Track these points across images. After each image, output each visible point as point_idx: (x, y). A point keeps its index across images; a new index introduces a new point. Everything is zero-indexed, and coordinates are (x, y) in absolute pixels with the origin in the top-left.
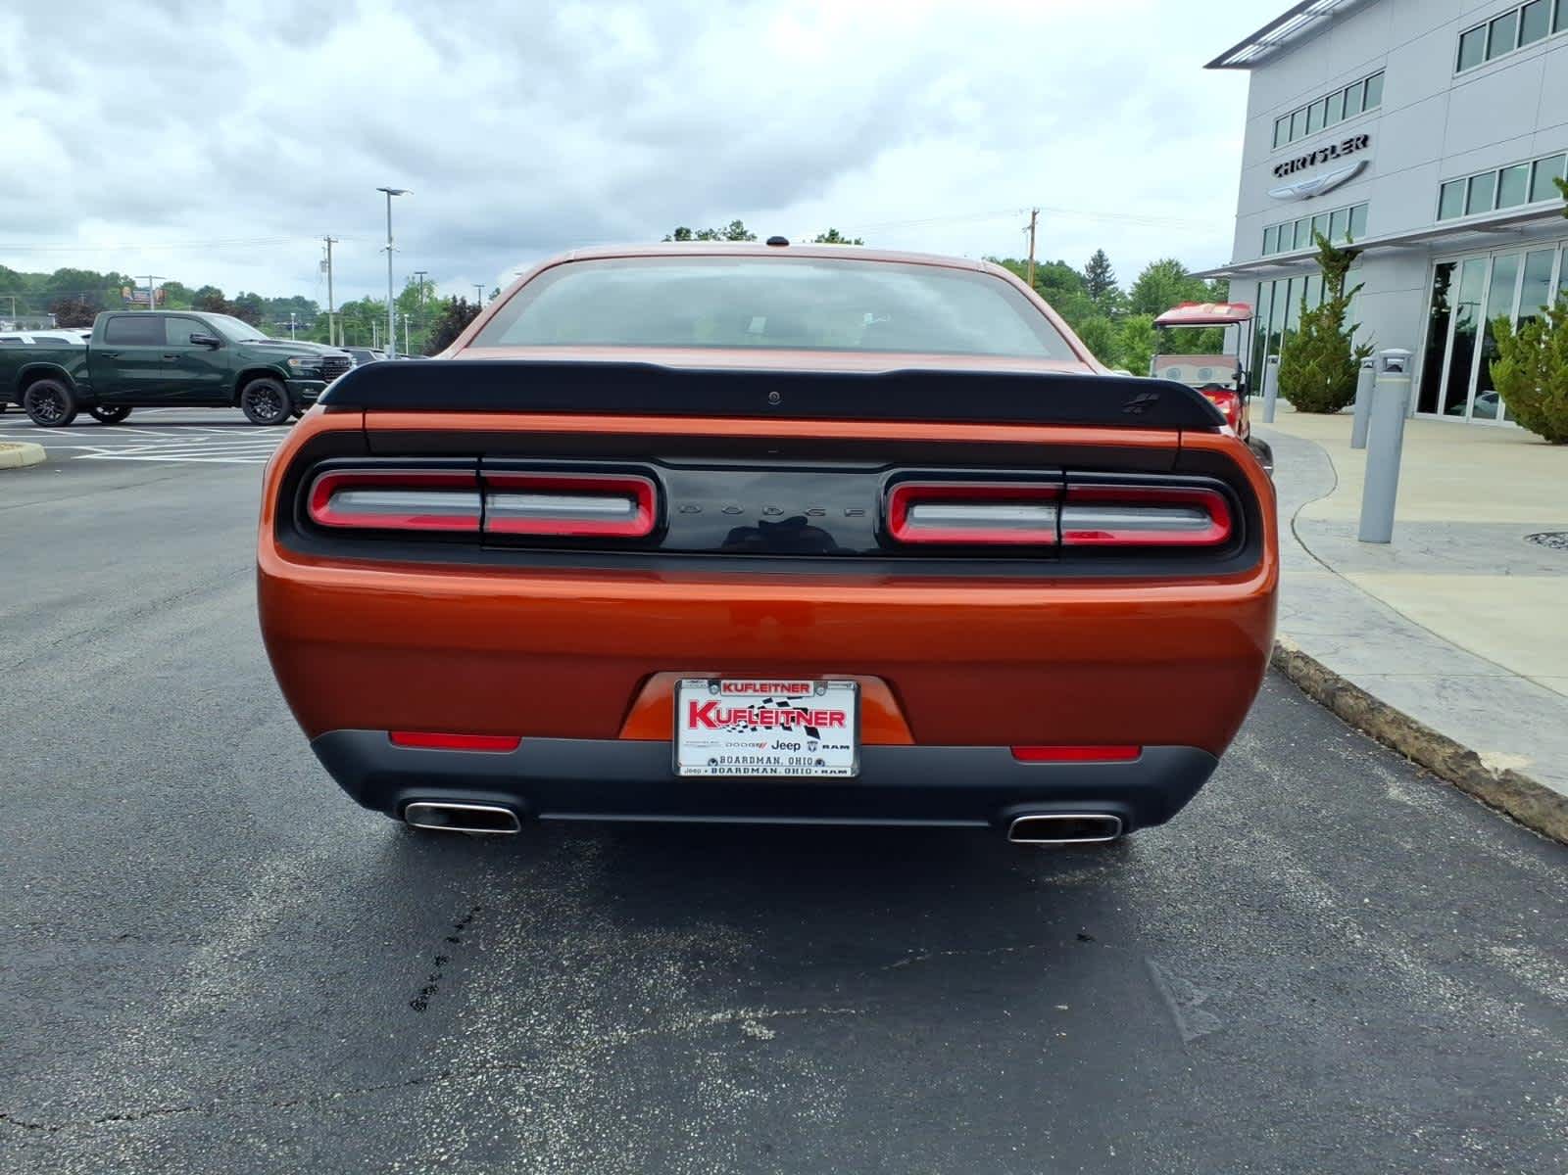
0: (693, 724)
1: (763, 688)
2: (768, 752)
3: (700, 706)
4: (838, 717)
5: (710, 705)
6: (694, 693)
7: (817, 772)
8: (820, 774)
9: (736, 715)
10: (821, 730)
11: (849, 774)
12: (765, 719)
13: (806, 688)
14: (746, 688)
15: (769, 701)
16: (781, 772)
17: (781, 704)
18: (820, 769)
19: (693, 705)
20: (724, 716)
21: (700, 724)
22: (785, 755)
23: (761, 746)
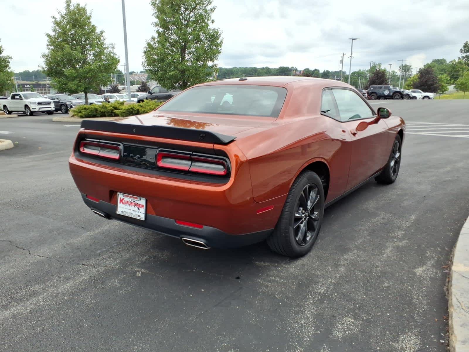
0: (120, 203)
1: (131, 197)
2: (131, 212)
3: (122, 199)
4: (143, 206)
5: (123, 199)
6: (120, 196)
7: (138, 218)
8: (138, 219)
9: (127, 202)
10: (140, 208)
11: (143, 220)
12: (131, 204)
13: (137, 198)
14: (128, 196)
15: (132, 200)
16: (132, 217)
17: (134, 201)
18: (139, 217)
19: (120, 198)
20: (125, 202)
21: (121, 203)
22: (134, 213)
23: (130, 210)
